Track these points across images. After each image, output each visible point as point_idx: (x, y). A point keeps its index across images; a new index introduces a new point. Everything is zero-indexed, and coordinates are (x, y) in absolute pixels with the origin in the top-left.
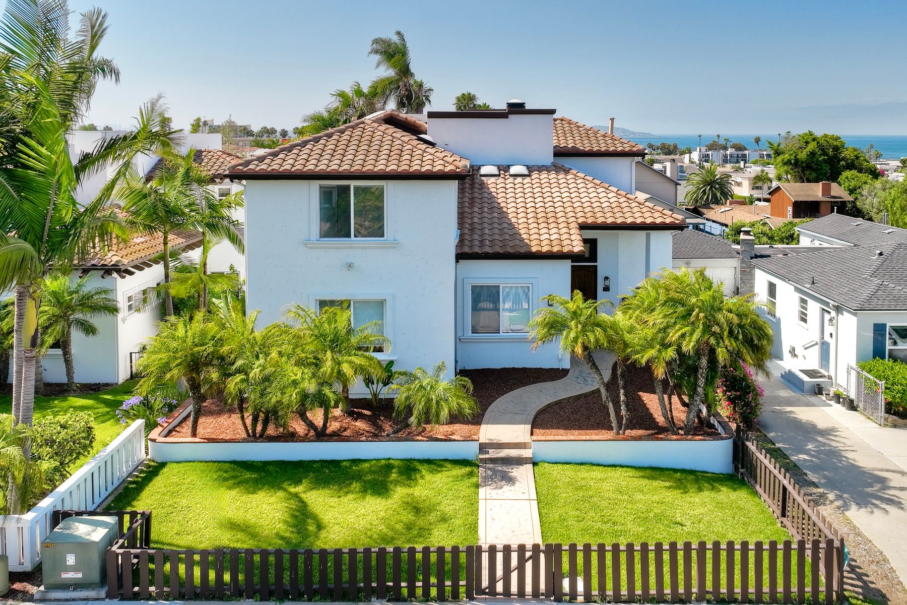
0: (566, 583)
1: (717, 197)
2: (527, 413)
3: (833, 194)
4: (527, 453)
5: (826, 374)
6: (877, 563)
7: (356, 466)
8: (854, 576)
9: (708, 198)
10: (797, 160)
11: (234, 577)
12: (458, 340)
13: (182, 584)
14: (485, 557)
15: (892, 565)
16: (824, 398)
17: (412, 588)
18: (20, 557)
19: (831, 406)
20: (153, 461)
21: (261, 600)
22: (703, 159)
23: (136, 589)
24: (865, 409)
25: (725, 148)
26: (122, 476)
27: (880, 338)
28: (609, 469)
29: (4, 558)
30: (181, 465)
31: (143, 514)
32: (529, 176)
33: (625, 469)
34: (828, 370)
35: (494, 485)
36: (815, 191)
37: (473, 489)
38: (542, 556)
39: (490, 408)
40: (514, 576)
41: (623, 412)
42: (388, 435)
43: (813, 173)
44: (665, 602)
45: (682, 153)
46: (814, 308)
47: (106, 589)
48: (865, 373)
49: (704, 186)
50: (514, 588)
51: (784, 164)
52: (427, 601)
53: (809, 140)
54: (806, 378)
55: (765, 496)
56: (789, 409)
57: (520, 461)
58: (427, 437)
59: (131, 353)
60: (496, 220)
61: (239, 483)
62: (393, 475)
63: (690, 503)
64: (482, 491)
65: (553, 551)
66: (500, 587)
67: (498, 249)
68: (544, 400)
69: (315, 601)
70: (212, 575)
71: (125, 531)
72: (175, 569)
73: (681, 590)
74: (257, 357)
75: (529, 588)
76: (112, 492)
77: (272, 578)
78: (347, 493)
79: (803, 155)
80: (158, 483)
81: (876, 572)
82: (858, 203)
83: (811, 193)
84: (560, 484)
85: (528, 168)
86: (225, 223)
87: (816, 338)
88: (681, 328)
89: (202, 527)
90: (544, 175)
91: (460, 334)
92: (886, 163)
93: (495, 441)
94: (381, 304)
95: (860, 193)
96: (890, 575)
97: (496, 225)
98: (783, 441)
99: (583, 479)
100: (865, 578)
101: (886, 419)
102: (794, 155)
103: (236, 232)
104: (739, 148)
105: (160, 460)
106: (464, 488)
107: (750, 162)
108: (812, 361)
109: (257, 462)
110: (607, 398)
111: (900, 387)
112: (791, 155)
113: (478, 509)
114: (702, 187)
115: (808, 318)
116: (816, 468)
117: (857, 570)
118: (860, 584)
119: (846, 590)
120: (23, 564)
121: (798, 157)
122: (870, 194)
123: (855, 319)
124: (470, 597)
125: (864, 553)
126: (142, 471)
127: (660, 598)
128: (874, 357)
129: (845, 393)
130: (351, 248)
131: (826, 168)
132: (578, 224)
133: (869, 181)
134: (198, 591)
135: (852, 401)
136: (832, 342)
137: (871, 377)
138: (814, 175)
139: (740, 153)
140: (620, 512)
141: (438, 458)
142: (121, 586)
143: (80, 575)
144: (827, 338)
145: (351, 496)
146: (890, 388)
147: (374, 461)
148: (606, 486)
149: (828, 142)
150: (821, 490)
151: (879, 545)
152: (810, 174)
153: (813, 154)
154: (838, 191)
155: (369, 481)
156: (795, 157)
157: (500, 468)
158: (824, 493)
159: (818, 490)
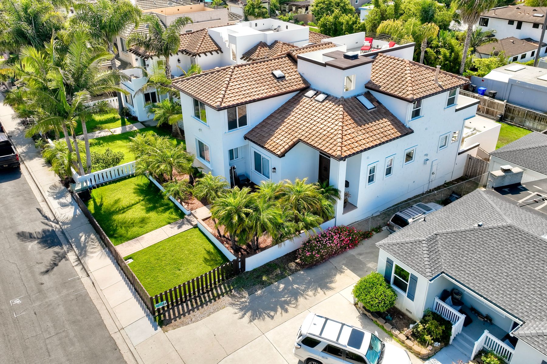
4: (195, 222)
27: (389, 267)
28: (208, 243)
32: (321, 102)
33: (212, 246)
35: (172, 226)
57: (191, 224)
62: (162, 208)
64: (167, 225)
85: (326, 98)
106: (165, 222)
128: (385, 275)
130: (200, 123)
132: (299, 139)
157: (185, 222)
158: (245, 297)
159: (247, 296)
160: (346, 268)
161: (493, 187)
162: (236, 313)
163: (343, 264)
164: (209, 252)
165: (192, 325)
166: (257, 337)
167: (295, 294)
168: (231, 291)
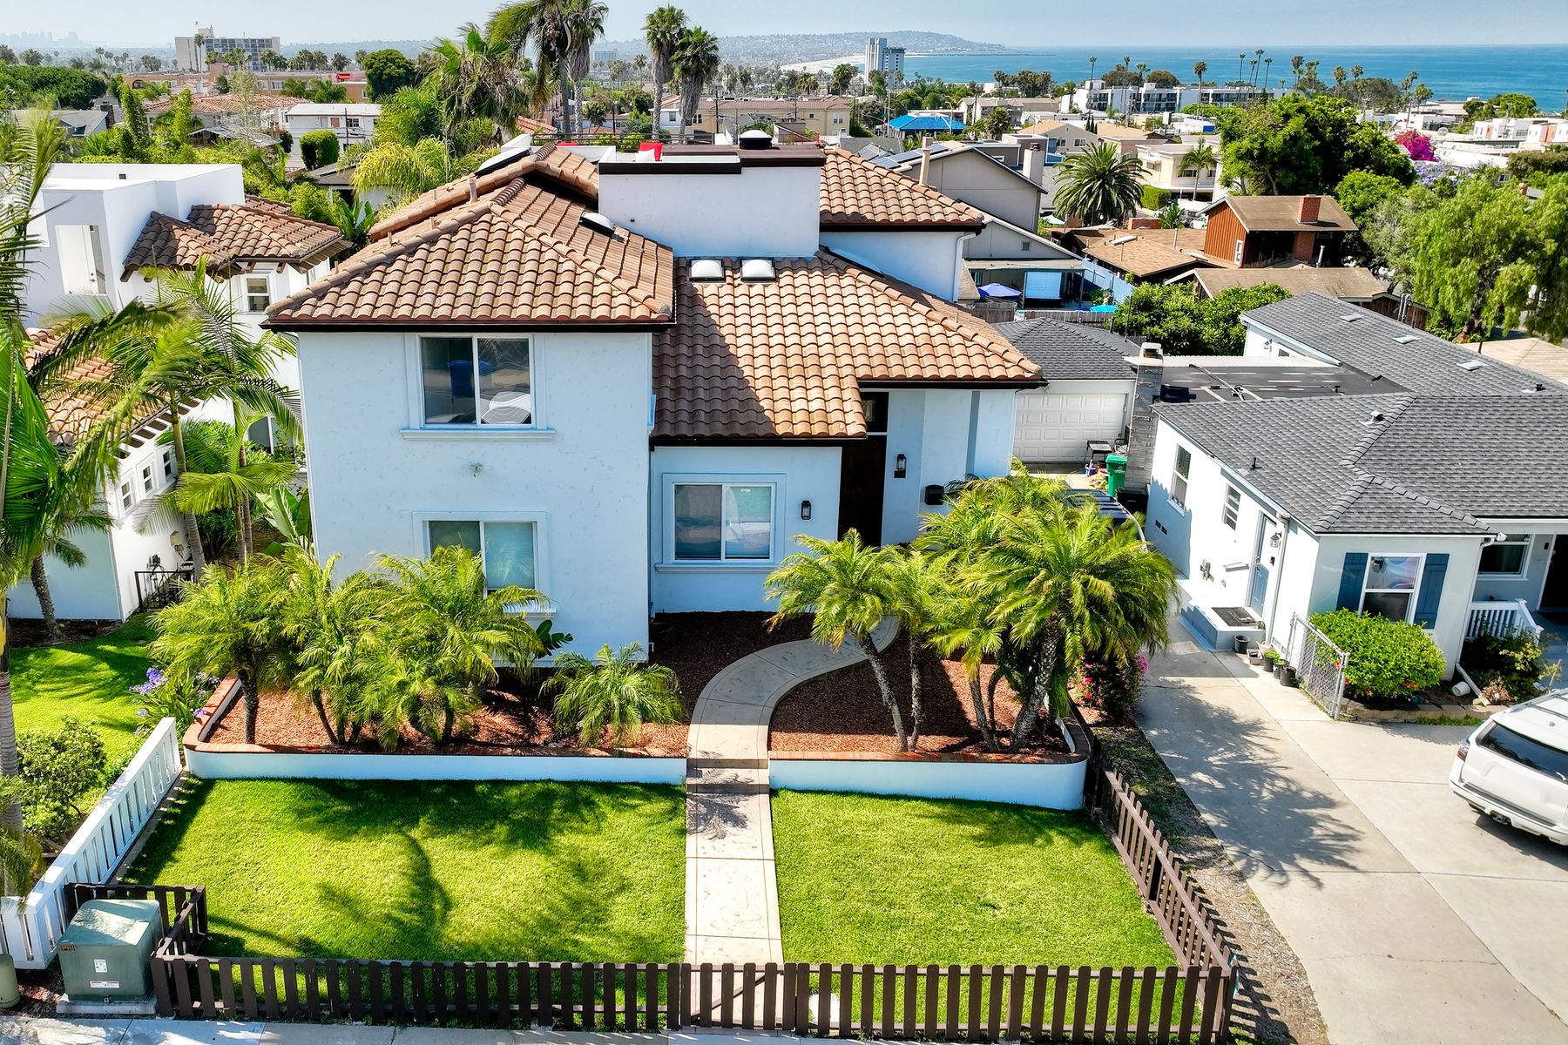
0: (814, 1002)
1: (1112, 201)
2: (762, 703)
3: (1321, 218)
4: (760, 777)
5: (1257, 618)
6: (1288, 977)
7: (500, 793)
8: (1248, 999)
9: (1095, 203)
10: (1263, 150)
11: (332, 986)
12: (653, 569)
13: (260, 1001)
14: (695, 978)
15: (1310, 982)
16: (1246, 659)
17: (588, 1016)
18: (27, 949)
19: (1255, 675)
20: (194, 777)
21: (374, 1024)
22: (1096, 104)
23: (197, 1004)
24: (1311, 687)
25: (1138, 81)
26: (152, 805)
27: (1353, 576)
28: (888, 803)
29: (6, 958)
30: (235, 785)
31: (194, 892)
32: (776, 279)
33: (914, 803)
34: (1260, 611)
35: (710, 832)
36: (1289, 212)
37: (676, 839)
38: (780, 979)
39: (704, 694)
40: (738, 1003)
41: (915, 713)
42: (546, 743)
43: (1291, 174)
44: (959, 1039)
45: (1058, 93)
46: (1249, 510)
47: (154, 1002)
48: (1320, 633)
49: (1090, 181)
50: (737, 1016)
51: (1240, 158)
52: (611, 1030)
53: (1291, 111)
54: (1220, 625)
55: (1126, 859)
56: (1188, 681)
57: (749, 790)
58: (606, 750)
59: (136, 573)
60: (717, 372)
61: (326, 821)
62: (555, 811)
63: (1010, 868)
64: (690, 840)
65: (797, 973)
66: (716, 1015)
67: (721, 430)
68: (790, 677)
69: (451, 1026)
70: (301, 982)
71: (172, 923)
72: (247, 974)
73: (984, 1026)
74: (341, 642)
75: (759, 1016)
76: (141, 832)
77: (387, 990)
78: (488, 843)
79: (1276, 142)
80: (206, 817)
81: (1284, 993)
82: (1365, 235)
83: (1282, 215)
84: (810, 831)
85: (773, 265)
86: (268, 390)
87: (1248, 558)
88: (1016, 600)
89: (279, 899)
90: (801, 278)
91: (656, 559)
92: (1437, 108)
93: (712, 757)
94: (529, 527)
95: (1371, 216)
96: (1304, 1000)
97: (717, 382)
98: (1171, 746)
99: (846, 822)
100: (1265, 1003)
101: (1343, 708)
102: (1260, 141)
103: (286, 406)
104: (1165, 81)
105: (203, 775)
106: (663, 837)
107: (1182, 108)
108: (1236, 594)
109: (350, 781)
110: (890, 699)
111: (1373, 666)
112: (1255, 140)
113: (684, 875)
114: (1086, 184)
115: (1238, 523)
116: (1217, 801)
117: (1255, 988)
118: (1255, 1013)
119: (1233, 1024)
120: (33, 959)
121: (1267, 144)
122: (1389, 218)
123: (1316, 545)
124: (674, 1027)
125: (1270, 959)
126: (180, 795)
127: (952, 1034)
128: (1339, 608)
129: (1283, 656)
130: (477, 440)
131: (1316, 164)
132: (857, 379)
133: (1391, 193)
134: (285, 1009)
135: (1291, 672)
136: (1273, 571)
137: (1330, 643)
138: (1292, 178)
139: (1165, 91)
140: (901, 884)
141: (623, 781)
142: (174, 1000)
143: (117, 986)
144: (1265, 562)
145: (492, 849)
146: (1356, 664)
147: (526, 785)
148: (882, 836)
149: (1325, 114)
150: (1218, 842)
151: (1296, 946)
152: (1285, 177)
153: (1294, 139)
154: (1332, 211)
155: (519, 822)
156: (1262, 144)
157: (718, 800)
160: (1173, 678)
161: (1155, 397)
165: (1318, 983)
166: (1427, 887)
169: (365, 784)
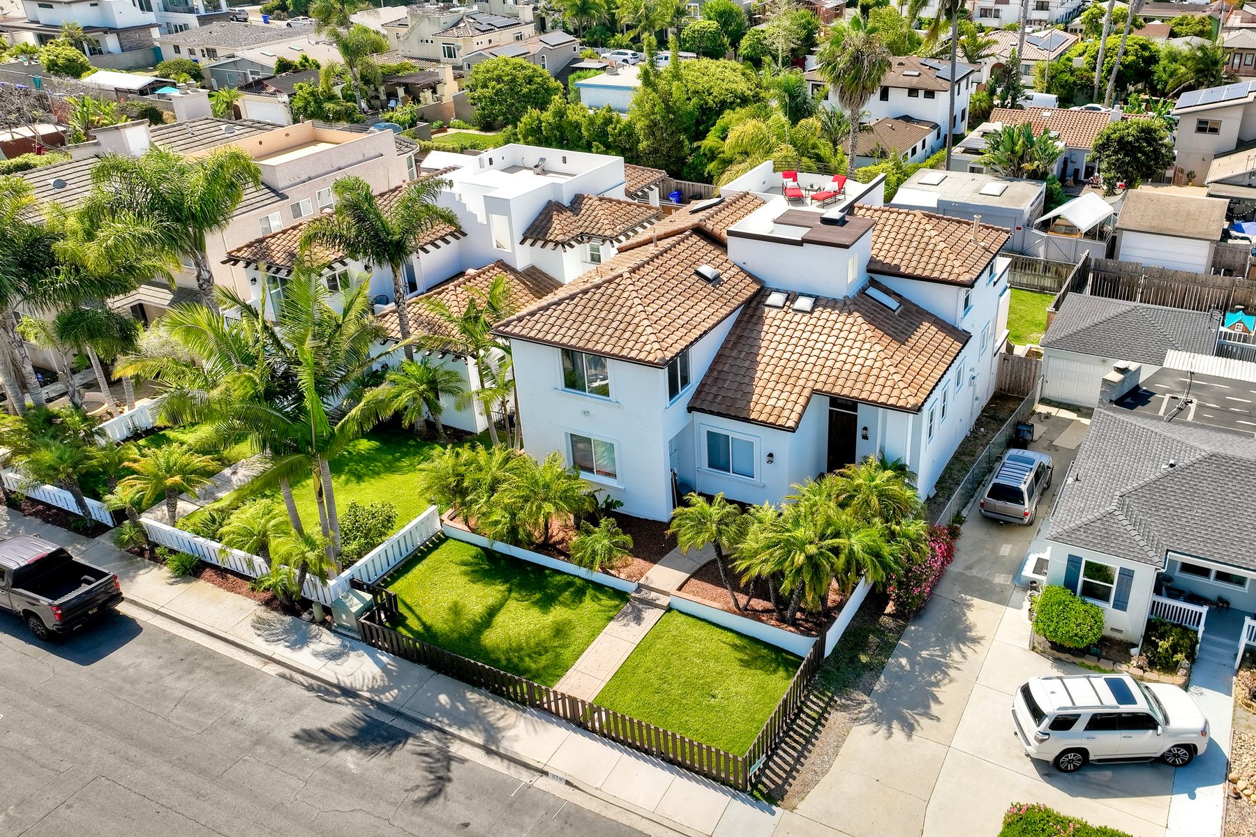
2: (699, 561)
4: (666, 601)
15: (823, 779)
16: (1027, 596)
19: (1021, 608)
20: (441, 534)
23: (373, 641)
27: (1073, 569)
28: (719, 631)
30: (456, 542)
32: (811, 313)
33: (730, 634)
35: (623, 622)
37: (605, 622)
54: (1030, 571)
56: (975, 601)
57: (656, 605)
58: (602, 568)
62: (566, 593)
64: (611, 624)
81: (805, 779)
85: (815, 302)
93: (651, 585)
94: (612, 446)
96: (809, 785)
100: (790, 780)
101: (1039, 644)
105: (445, 534)
106: (601, 619)
113: (594, 640)
126: (432, 542)
128: (1064, 584)
130: (586, 401)
132: (813, 390)
134: (401, 653)
141: (602, 585)
143: (350, 625)
151: (838, 761)
157: (639, 607)
158: (865, 702)
159: (865, 698)
160: (968, 597)
161: (1111, 401)
162: (875, 733)
163: (960, 592)
164: (735, 647)
165: (825, 780)
166: (944, 755)
167: (937, 667)
168: (831, 699)
169: (504, 556)
